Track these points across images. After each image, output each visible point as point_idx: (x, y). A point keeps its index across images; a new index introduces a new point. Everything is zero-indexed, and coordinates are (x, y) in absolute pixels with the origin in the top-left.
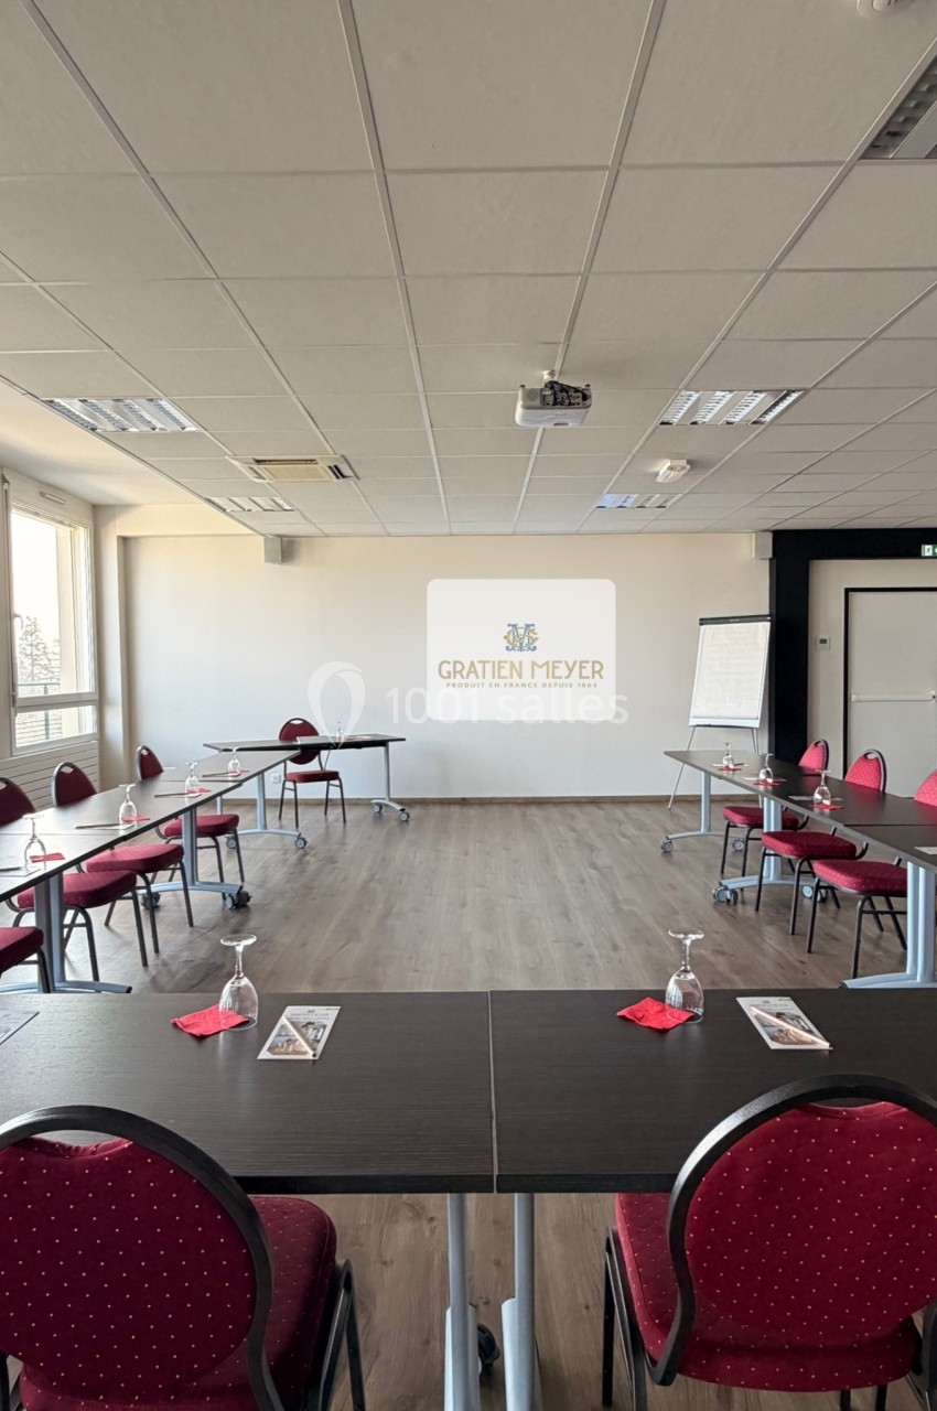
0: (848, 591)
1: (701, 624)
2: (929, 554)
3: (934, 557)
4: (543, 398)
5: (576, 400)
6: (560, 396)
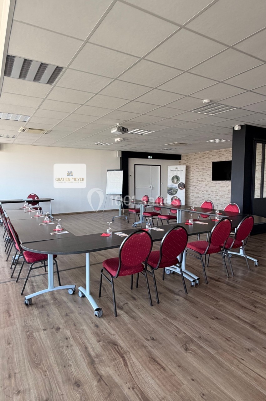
0: (135, 165)
1: (107, 171)
2: (149, 158)
3: (150, 159)
4: (121, 129)
5: (126, 131)
6: (124, 130)
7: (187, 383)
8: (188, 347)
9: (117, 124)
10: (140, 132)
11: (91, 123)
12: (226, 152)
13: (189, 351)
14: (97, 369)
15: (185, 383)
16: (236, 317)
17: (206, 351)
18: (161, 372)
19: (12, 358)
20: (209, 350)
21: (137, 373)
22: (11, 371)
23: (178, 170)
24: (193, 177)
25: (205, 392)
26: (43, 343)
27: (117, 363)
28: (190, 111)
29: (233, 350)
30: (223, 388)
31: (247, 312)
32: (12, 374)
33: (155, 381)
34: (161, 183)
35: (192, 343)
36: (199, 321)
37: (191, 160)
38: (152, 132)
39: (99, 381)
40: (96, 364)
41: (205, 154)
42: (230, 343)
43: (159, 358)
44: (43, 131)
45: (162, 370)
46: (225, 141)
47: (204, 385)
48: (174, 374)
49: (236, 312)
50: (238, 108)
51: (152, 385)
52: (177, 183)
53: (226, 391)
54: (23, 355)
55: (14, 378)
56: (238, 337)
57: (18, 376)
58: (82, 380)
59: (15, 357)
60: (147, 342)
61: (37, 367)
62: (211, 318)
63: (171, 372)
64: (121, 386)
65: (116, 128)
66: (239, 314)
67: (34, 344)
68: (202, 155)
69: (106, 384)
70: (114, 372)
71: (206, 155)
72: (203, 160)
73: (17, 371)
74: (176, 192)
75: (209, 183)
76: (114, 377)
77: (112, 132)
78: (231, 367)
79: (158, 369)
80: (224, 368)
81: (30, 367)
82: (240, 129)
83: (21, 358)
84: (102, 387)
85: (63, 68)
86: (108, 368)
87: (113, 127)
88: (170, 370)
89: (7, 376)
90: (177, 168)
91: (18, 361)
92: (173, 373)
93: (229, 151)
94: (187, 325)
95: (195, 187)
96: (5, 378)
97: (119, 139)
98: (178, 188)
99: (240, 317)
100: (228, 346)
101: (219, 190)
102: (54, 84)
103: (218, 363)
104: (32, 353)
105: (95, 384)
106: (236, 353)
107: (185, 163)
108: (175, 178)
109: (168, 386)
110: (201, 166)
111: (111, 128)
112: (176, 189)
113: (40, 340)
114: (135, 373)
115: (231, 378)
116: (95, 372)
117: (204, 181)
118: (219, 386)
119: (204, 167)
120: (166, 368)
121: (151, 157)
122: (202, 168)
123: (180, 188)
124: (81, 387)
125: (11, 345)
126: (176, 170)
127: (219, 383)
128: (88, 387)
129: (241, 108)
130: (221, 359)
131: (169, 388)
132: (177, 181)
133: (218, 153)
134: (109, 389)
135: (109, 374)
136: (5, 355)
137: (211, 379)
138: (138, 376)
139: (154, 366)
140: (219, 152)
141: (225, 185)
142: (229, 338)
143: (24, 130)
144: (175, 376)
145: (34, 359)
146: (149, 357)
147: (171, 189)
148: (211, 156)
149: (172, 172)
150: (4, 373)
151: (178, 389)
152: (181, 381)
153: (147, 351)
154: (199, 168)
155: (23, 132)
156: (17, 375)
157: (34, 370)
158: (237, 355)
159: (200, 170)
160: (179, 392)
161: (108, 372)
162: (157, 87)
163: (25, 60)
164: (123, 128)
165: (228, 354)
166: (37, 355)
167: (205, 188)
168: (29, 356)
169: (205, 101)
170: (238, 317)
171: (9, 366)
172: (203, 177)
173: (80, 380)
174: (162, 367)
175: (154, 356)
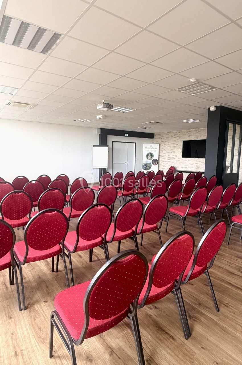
0: (113, 142)
1: (93, 146)
3: (127, 136)
4: (106, 106)
5: (111, 107)
6: (109, 106)
7: (199, 352)
8: (191, 315)
9: (102, 101)
10: (123, 110)
11: (77, 99)
12: (196, 132)
13: (193, 318)
14: (106, 341)
15: (196, 353)
16: (228, 283)
17: (209, 318)
18: (171, 342)
19: (16, 334)
20: (211, 317)
21: (148, 344)
22: (17, 347)
23: (152, 148)
24: (165, 154)
25: (218, 361)
26: (46, 316)
27: (125, 334)
28: (174, 90)
29: (233, 316)
30: (234, 356)
31: (236, 278)
32: (19, 351)
33: (167, 352)
34: (136, 160)
35: (193, 310)
36: (195, 288)
37: (164, 138)
38: (133, 110)
39: (111, 354)
40: (104, 336)
41: (176, 134)
42: (229, 309)
43: (166, 327)
44: (29, 105)
45: (171, 339)
46: (198, 121)
47: (215, 353)
48: (183, 343)
49: (227, 278)
50: (219, 89)
51: (165, 356)
52: (151, 159)
53: (237, 358)
54: (27, 330)
55: (21, 356)
56: (235, 303)
57: (25, 353)
58: (94, 354)
59: (19, 333)
60: (150, 310)
61: (44, 342)
62: (205, 285)
63: (180, 341)
64: (135, 359)
65: (102, 104)
66: (230, 280)
67: (37, 318)
68: (174, 134)
69: (119, 358)
70: (124, 344)
71: (178, 134)
72: (174, 139)
73: (23, 348)
74: (150, 168)
75: (179, 160)
76: (126, 350)
77: (98, 108)
78: (235, 333)
79: (167, 338)
80: (230, 335)
81: (36, 343)
82: (215, 109)
83: (26, 333)
84: (116, 361)
85: (61, 35)
86: (118, 340)
87: (99, 103)
88: (179, 339)
89: (13, 353)
90: (151, 146)
91: (23, 337)
92: (182, 341)
93: (199, 131)
94: (185, 293)
95: (166, 163)
96: (11, 356)
97: (101, 116)
98: (152, 164)
99: (232, 283)
100: (228, 312)
101: (188, 166)
102: (48, 54)
103: (223, 330)
104: (36, 327)
105: (107, 358)
106: (237, 318)
107: (158, 141)
108: (149, 155)
109: (180, 356)
110: (172, 144)
111: (97, 105)
112: (150, 165)
113: (43, 313)
114: (146, 345)
115: (238, 345)
116: (105, 345)
117: (175, 158)
118: (230, 354)
119: (175, 146)
120: (175, 337)
121: (128, 135)
122: (173, 146)
123: (153, 164)
124: (93, 362)
125: (13, 320)
126: (151, 147)
127: (229, 350)
128: (101, 362)
129: (222, 89)
130: (225, 326)
131: (182, 358)
132: (151, 157)
133: (189, 133)
134: (123, 363)
135: (120, 346)
136: (8, 331)
137: (221, 347)
138: (149, 347)
139: (162, 335)
140: (190, 131)
141: (194, 162)
142: (227, 303)
143: (9, 104)
144: (185, 345)
145: (39, 334)
146: (156, 327)
147: (146, 165)
148: (182, 135)
149: (147, 149)
150: (10, 351)
151: (191, 358)
152: (192, 350)
153: (152, 320)
154: (170, 146)
155: (8, 105)
156: (23, 352)
157: (41, 345)
158: (239, 321)
159: (171, 148)
160: (193, 362)
161: (118, 344)
162: (150, 63)
163: (22, 22)
164: (109, 104)
165: (230, 320)
166: (42, 329)
167: (175, 164)
168: (33, 330)
169: (192, 80)
170: (230, 283)
171: (14, 342)
172: (174, 155)
173: (91, 355)
174: (170, 336)
175: (160, 325)
